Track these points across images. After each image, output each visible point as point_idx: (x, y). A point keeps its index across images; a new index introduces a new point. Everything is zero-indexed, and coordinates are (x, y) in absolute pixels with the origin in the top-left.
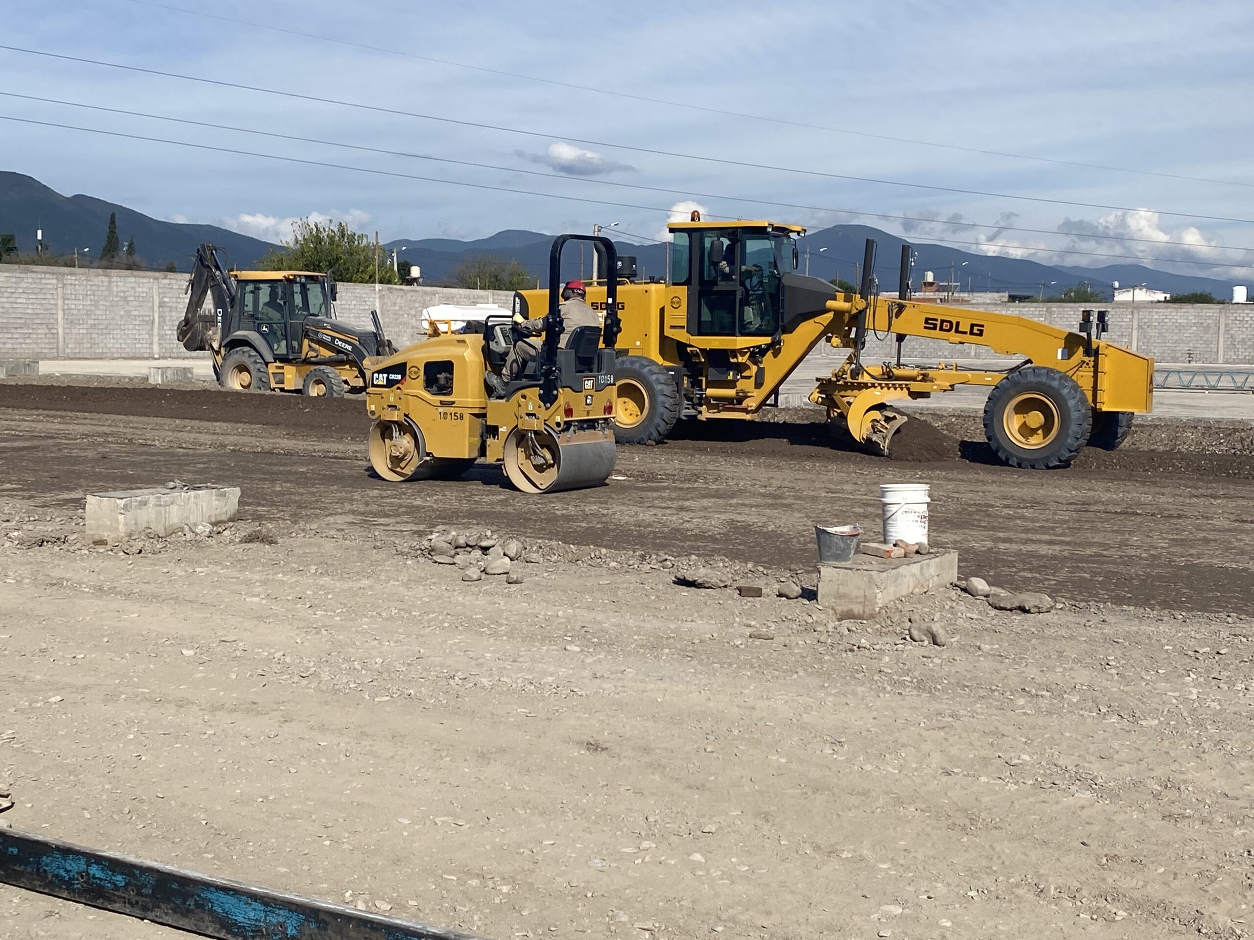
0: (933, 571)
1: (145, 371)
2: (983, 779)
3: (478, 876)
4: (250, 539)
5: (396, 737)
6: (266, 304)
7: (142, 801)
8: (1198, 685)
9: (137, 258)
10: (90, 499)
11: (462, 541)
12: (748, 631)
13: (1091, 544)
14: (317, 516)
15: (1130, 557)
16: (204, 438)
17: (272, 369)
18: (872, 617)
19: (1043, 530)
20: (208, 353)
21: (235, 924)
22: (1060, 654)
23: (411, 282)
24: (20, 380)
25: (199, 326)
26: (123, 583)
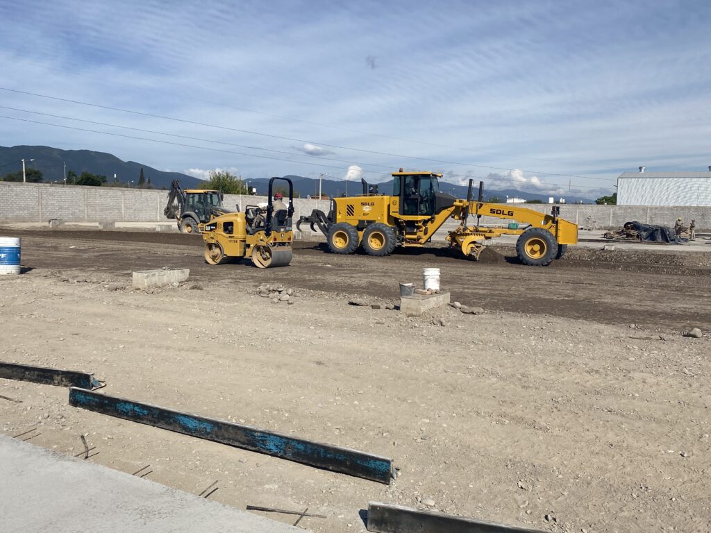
0: (441, 299)
1: (154, 226)
2: (458, 374)
3: (276, 410)
4: (193, 288)
5: (247, 360)
6: (197, 202)
7: (154, 384)
8: (534, 340)
9: (151, 185)
10: (134, 273)
11: (271, 289)
12: (375, 321)
13: (498, 290)
14: (218, 280)
15: (511, 295)
16: (176, 251)
17: (199, 225)
18: (419, 316)
19: (480, 285)
20: (175, 220)
21: (188, 428)
22: (486, 329)
23: (253, 194)
24: (108, 229)
25: (172, 210)
26: (147, 304)
